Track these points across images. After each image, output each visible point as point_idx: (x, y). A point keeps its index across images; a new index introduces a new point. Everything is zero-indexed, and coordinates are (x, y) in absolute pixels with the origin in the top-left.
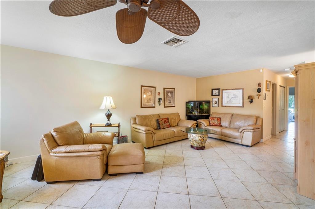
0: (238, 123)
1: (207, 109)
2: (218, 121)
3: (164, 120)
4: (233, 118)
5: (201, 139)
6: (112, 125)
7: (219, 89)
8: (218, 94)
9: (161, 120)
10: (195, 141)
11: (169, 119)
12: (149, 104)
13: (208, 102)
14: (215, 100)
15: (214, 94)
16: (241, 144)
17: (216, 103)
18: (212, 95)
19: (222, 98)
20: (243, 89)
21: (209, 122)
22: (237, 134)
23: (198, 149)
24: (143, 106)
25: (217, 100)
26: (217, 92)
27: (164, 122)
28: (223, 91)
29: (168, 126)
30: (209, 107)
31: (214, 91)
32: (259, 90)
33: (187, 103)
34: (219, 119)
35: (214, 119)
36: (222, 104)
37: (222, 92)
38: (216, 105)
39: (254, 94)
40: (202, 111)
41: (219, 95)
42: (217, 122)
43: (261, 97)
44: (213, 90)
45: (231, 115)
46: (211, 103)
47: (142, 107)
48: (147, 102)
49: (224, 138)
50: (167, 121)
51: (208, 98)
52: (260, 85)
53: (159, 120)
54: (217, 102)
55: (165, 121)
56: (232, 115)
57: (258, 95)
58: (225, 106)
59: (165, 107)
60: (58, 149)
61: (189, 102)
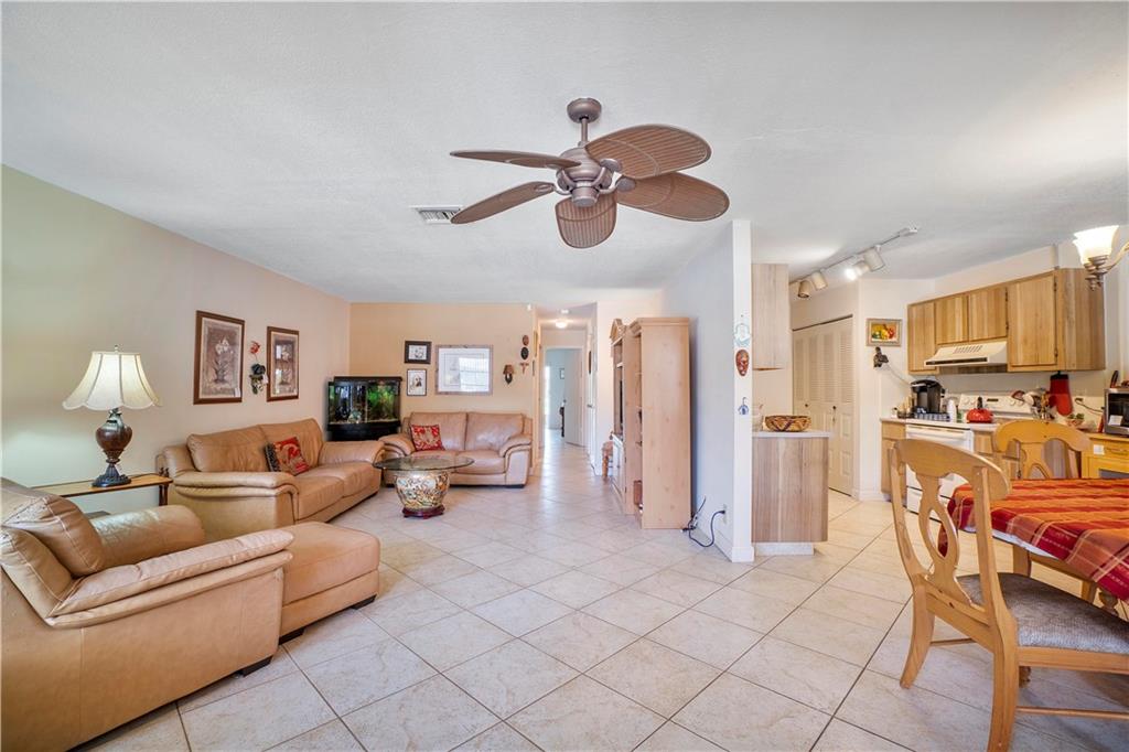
0: (485, 437)
1: (391, 402)
2: (435, 436)
3: (286, 447)
4: (470, 424)
5: (441, 484)
6: (129, 482)
7: (428, 344)
8: (424, 358)
9: (281, 448)
10: (427, 492)
11: (300, 441)
12: (223, 386)
13: (395, 383)
14: (415, 374)
15: (411, 357)
16: (503, 483)
17: (419, 384)
18: (408, 361)
19: (437, 371)
20: (491, 348)
21: (412, 440)
22: (495, 462)
23: (430, 516)
24: (201, 396)
25: (421, 374)
26: (422, 352)
27: (287, 453)
28: (440, 350)
29: (302, 469)
30: (398, 396)
31: (412, 349)
32: (525, 354)
33: (330, 384)
34: (435, 430)
35: (423, 432)
36: (437, 386)
37: (437, 353)
38: (420, 390)
39: (516, 360)
40: (377, 410)
41: (427, 362)
42: (432, 441)
43: (529, 369)
44: (408, 344)
45: (464, 417)
46: (403, 384)
47: (197, 401)
48: (216, 381)
49: (461, 479)
50: (296, 448)
51: (395, 368)
52: (525, 340)
53: (274, 447)
54: (423, 382)
55: (291, 450)
56: (467, 415)
57: (522, 364)
58: (447, 393)
59: (270, 399)
60: (92, 589)
61: (336, 382)
